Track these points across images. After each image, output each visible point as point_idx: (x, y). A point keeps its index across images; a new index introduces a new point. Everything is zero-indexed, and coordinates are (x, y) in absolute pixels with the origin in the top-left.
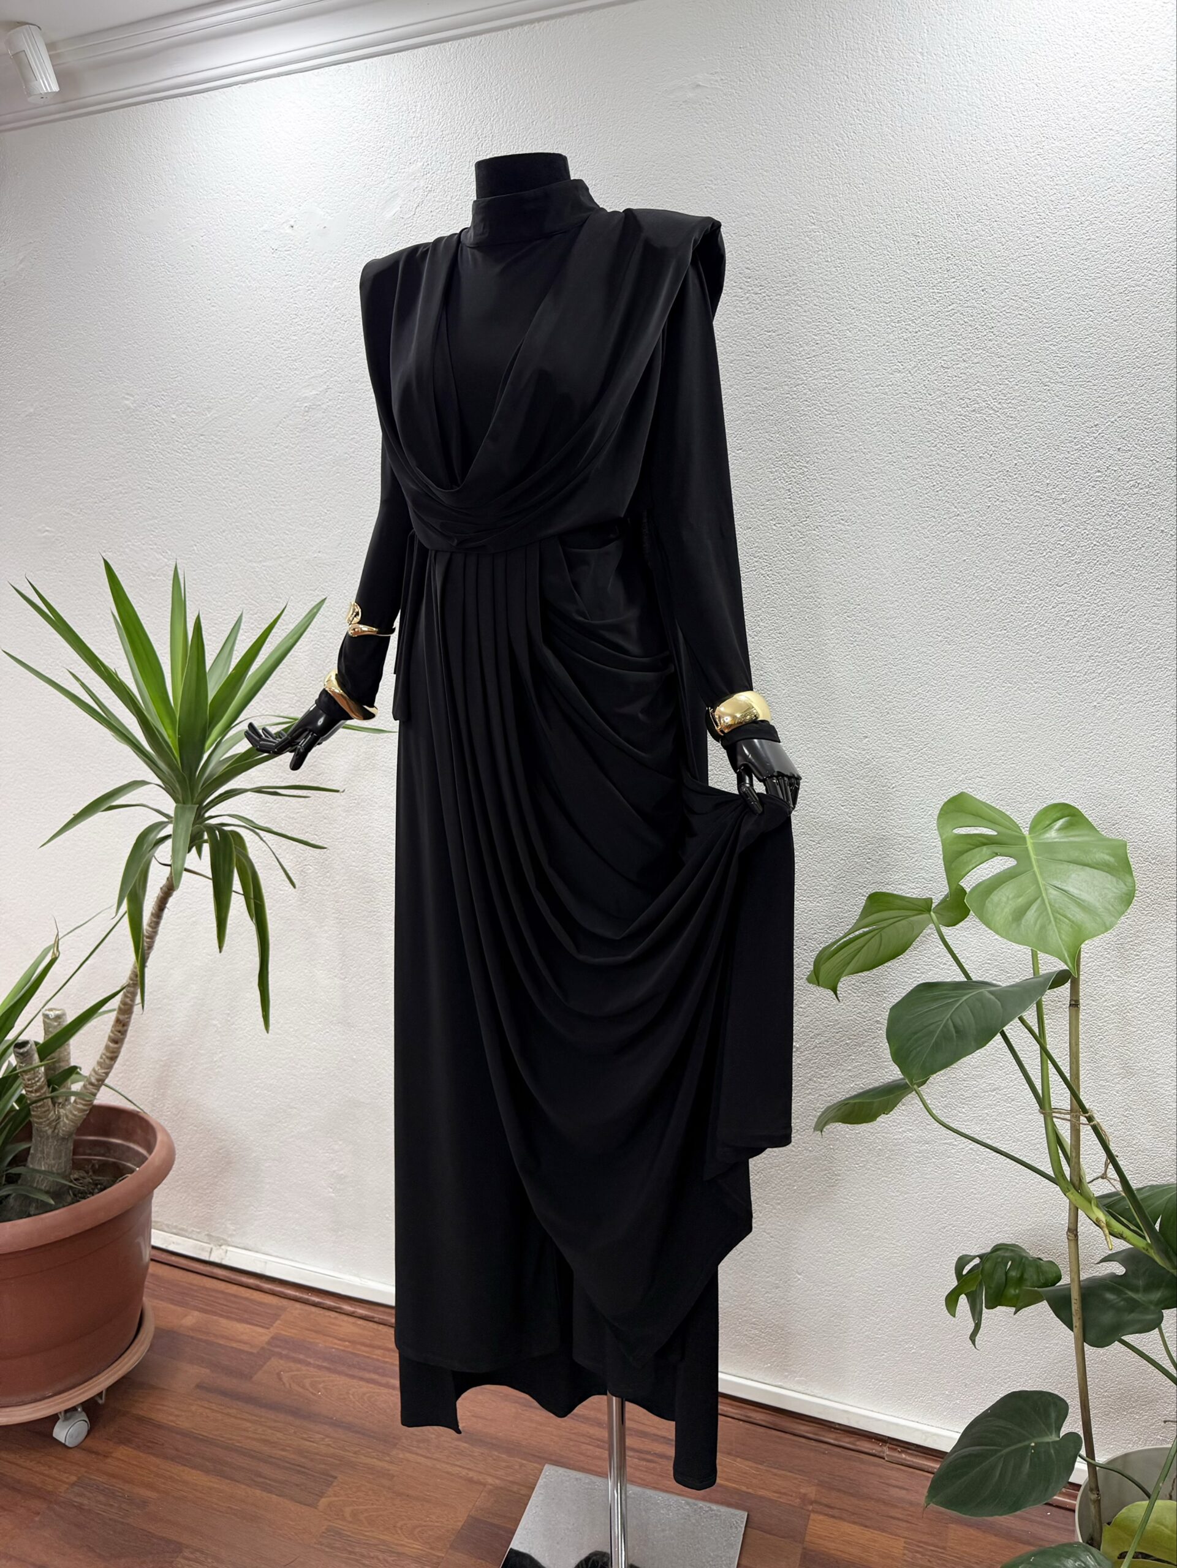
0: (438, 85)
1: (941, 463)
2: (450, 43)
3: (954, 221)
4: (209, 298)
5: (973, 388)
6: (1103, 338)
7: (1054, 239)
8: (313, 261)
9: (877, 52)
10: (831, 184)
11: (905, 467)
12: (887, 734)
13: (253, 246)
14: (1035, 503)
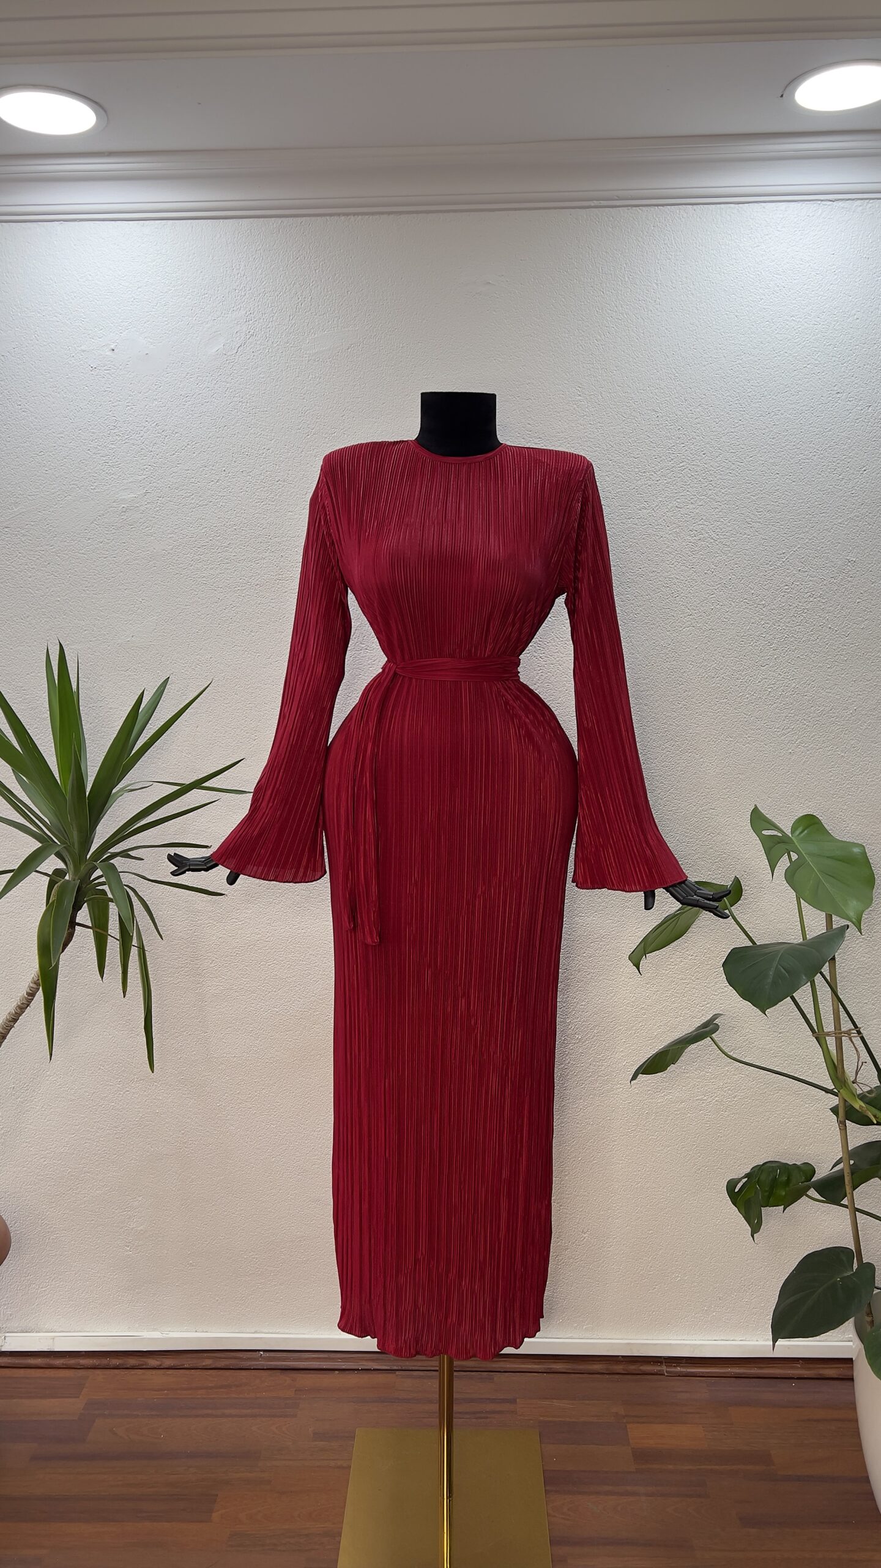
0: (262, 251)
1: (678, 577)
2: (273, 219)
4: (19, 403)
5: (699, 523)
6: (786, 493)
7: (751, 422)
8: (133, 382)
13: (71, 362)
14: (744, 607)
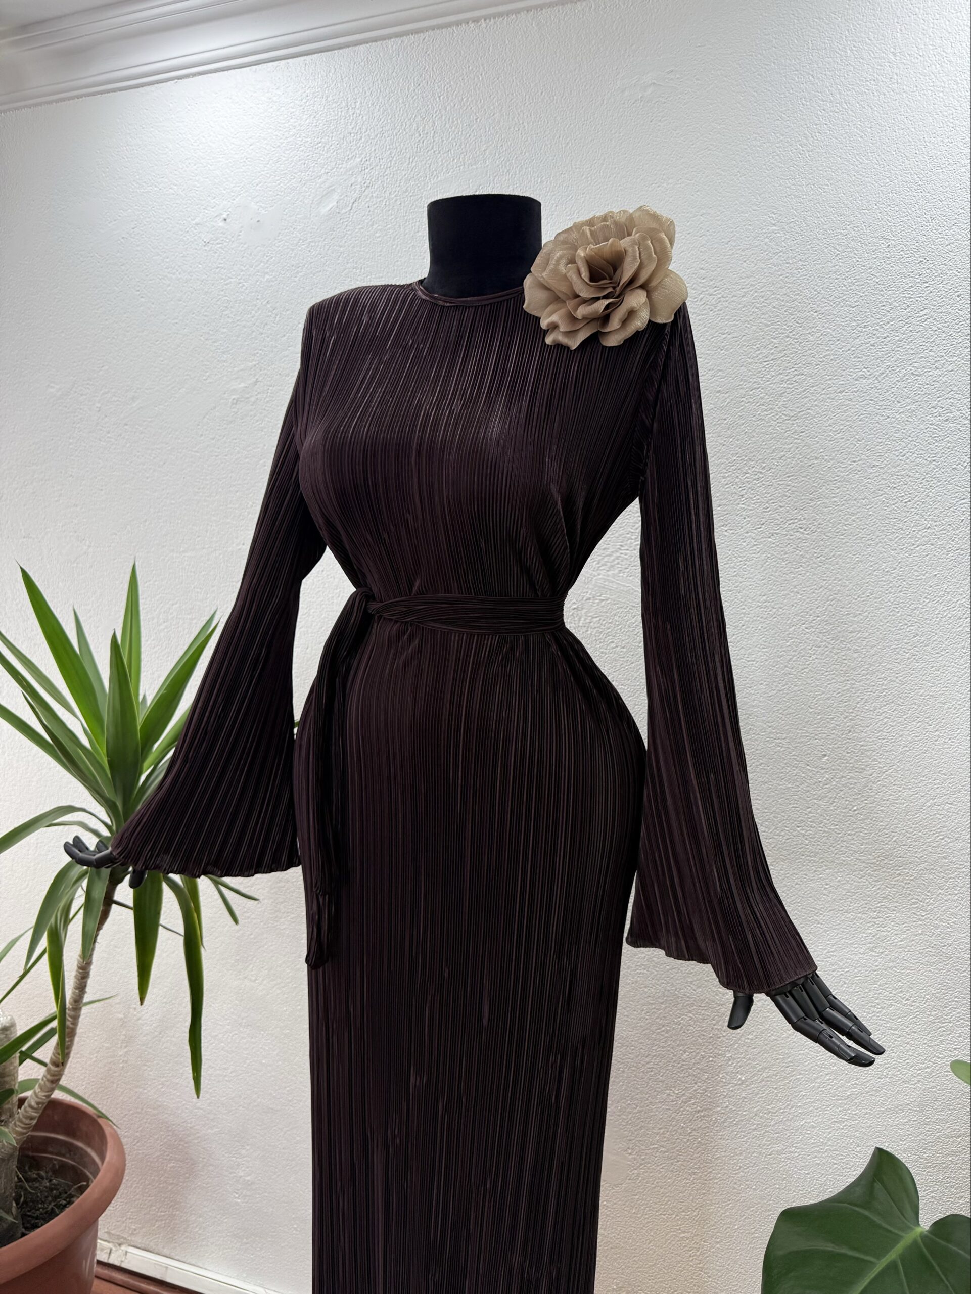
0: (379, 82)
2: (392, 40)
3: (928, 224)
4: (138, 288)
8: (245, 255)
9: (845, 52)
10: (794, 184)
11: (871, 476)
12: (848, 753)
13: (185, 238)
